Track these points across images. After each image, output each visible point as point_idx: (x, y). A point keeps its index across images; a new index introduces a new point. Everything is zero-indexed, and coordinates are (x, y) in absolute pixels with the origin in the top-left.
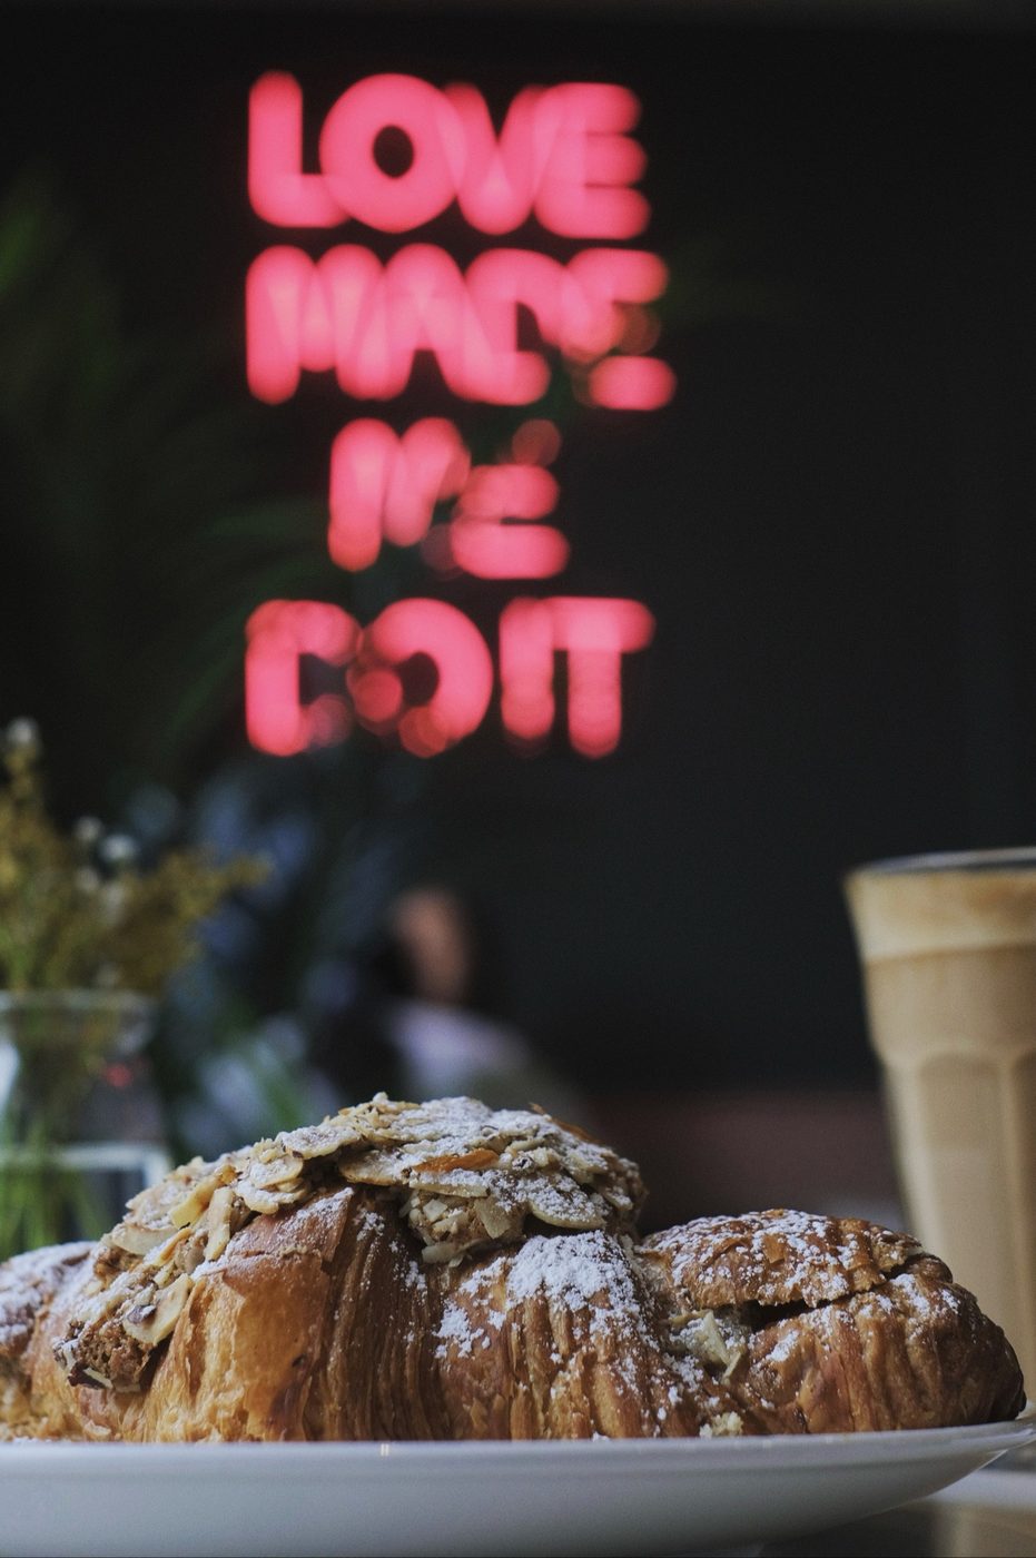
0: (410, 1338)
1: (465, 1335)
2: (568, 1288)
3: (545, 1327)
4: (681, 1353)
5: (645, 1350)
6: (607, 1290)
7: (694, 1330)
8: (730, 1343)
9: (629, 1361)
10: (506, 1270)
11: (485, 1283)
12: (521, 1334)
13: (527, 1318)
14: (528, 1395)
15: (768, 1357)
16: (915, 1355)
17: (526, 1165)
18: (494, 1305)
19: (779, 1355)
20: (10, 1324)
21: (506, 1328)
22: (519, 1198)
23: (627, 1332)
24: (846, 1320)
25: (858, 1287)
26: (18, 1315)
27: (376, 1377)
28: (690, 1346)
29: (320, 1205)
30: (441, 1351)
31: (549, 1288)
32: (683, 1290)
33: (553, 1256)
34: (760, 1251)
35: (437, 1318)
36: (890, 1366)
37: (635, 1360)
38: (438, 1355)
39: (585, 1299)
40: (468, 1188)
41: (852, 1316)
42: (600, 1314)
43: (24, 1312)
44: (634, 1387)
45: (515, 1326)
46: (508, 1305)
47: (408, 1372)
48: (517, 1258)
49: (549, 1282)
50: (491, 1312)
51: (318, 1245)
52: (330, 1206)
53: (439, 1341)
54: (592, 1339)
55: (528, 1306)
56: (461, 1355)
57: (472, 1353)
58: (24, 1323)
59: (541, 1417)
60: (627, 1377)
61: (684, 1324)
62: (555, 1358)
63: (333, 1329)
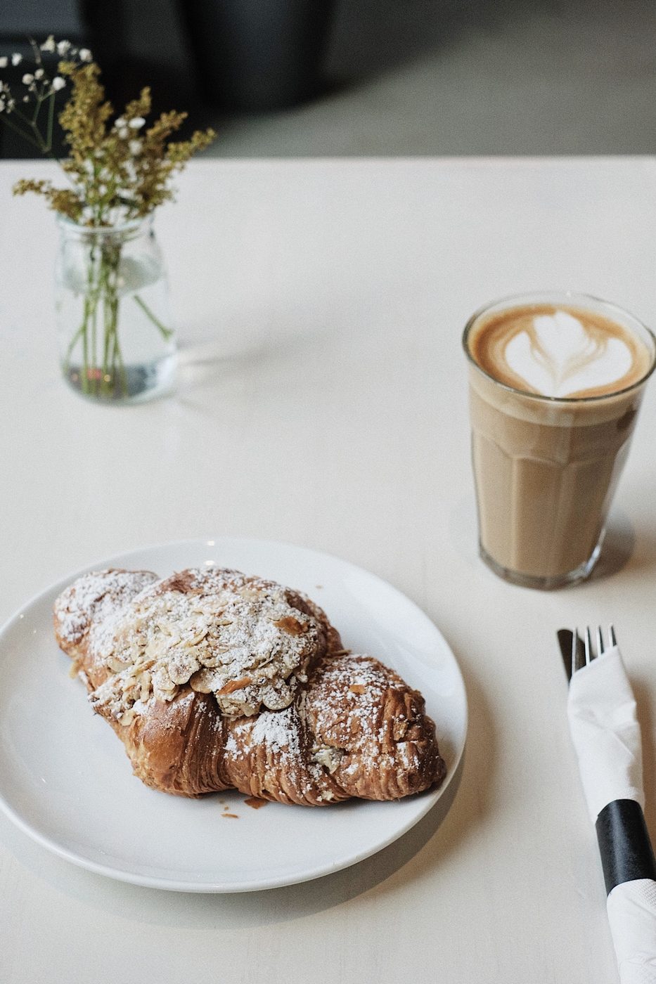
0: (214, 753)
1: (235, 751)
2: (274, 743)
3: (265, 756)
4: (314, 763)
5: (300, 770)
6: (288, 745)
7: (321, 754)
8: (333, 762)
9: (293, 774)
10: (252, 729)
11: (244, 732)
12: (255, 758)
13: (257, 751)
14: (257, 777)
15: (347, 770)
16: (400, 782)
17: (263, 682)
18: (246, 743)
19: (351, 771)
20: (75, 632)
21: (250, 754)
22: (259, 699)
23: (293, 763)
24: (376, 767)
25: (383, 752)
26: (78, 629)
27: (200, 769)
28: (319, 760)
29: (181, 702)
30: (226, 756)
31: (267, 741)
32: (320, 735)
33: (270, 725)
34: (350, 727)
35: (225, 741)
36: (390, 785)
37: (296, 773)
38: (225, 757)
39: (280, 748)
40: (238, 700)
41: (379, 764)
42: (285, 755)
43: (80, 628)
44: (294, 783)
45: (253, 755)
46: (251, 746)
47: (213, 767)
48: (257, 722)
49: (267, 738)
50: (245, 746)
51: (180, 724)
52: (186, 701)
53: (226, 751)
54: (281, 764)
55: (258, 747)
56: (233, 760)
57: (236, 760)
58: (80, 632)
59: (261, 783)
60: (292, 780)
61: (318, 751)
62: (267, 767)
63: (185, 756)
